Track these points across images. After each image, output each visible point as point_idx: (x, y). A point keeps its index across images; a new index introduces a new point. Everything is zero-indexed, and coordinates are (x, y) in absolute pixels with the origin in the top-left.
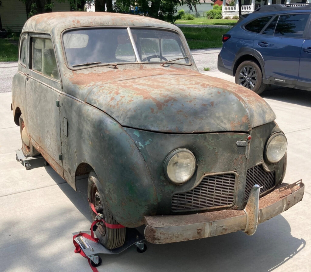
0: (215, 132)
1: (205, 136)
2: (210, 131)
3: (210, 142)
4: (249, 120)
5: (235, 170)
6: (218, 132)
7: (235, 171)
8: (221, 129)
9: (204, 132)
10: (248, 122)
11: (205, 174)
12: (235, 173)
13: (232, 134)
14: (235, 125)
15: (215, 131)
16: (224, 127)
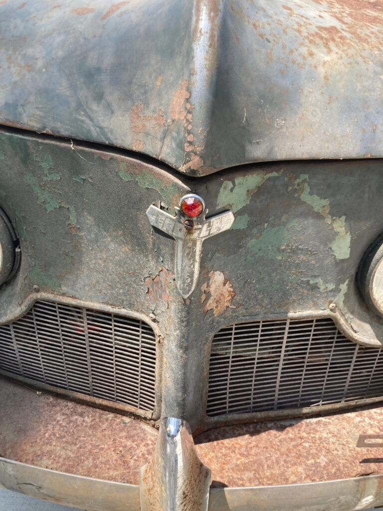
0: (67, 140)
1: (26, 147)
2: (44, 128)
3: (45, 179)
4: (189, 112)
5: (152, 315)
6: (78, 142)
7: (154, 320)
8: (89, 131)
9: (19, 126)
10: (187, 120)
11: (37, 291)
12: (153, 325)
13: (134, 165)
14: (147, 124)
15: (64, 133)
16: (104, 125)
